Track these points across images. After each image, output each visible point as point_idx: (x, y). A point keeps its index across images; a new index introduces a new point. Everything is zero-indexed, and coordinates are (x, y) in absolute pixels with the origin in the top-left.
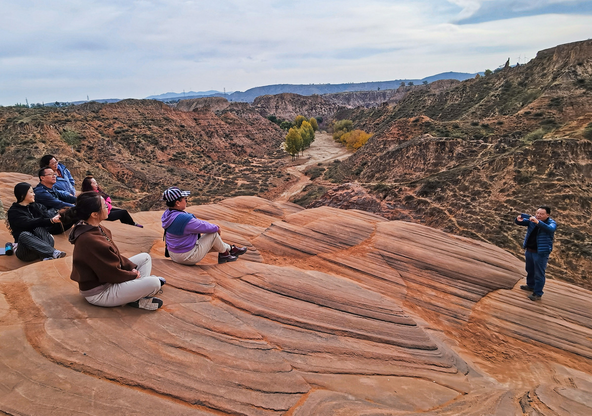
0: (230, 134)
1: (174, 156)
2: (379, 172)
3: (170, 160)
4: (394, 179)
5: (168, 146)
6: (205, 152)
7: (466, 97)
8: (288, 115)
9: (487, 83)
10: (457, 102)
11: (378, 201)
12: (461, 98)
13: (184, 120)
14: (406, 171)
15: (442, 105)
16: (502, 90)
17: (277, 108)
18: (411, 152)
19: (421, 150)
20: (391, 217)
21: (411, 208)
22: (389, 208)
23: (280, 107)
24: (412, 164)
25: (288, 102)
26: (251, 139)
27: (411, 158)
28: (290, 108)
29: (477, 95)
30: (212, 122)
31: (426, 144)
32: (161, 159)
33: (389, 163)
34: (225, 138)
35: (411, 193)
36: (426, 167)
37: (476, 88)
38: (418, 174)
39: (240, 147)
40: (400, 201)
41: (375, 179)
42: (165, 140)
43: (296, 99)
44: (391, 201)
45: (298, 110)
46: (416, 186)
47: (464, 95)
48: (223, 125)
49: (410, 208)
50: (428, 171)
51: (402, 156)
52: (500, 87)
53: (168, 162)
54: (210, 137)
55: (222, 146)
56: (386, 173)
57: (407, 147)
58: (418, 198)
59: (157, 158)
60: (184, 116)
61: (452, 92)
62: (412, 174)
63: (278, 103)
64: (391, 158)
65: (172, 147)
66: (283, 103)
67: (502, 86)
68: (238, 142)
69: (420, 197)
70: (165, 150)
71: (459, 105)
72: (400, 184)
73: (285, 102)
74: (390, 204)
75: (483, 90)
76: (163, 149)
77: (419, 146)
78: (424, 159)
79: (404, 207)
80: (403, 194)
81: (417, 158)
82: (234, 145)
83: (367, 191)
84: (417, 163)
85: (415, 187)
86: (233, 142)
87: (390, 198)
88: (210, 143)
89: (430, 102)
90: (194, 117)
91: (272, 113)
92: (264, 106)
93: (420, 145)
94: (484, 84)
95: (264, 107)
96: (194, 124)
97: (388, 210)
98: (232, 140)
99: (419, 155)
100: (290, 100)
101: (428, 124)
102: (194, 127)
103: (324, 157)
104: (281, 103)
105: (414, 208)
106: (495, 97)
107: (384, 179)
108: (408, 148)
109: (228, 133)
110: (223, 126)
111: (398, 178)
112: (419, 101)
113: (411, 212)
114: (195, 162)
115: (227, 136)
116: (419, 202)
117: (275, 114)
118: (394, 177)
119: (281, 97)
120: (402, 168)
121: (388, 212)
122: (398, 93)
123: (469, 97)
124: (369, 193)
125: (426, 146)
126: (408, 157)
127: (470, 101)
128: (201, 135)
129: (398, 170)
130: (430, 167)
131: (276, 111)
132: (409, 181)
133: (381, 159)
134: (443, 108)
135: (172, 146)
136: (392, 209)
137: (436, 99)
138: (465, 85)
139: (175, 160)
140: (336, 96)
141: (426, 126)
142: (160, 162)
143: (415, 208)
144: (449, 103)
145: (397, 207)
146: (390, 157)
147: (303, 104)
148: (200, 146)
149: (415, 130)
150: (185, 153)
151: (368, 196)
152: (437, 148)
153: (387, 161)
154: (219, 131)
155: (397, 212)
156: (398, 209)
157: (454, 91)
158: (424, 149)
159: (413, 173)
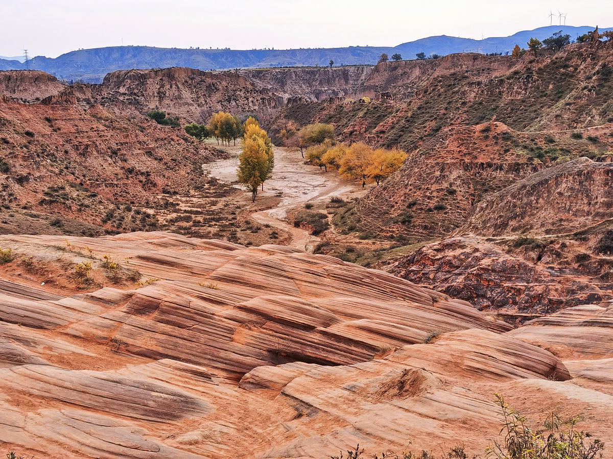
0: (119, 149)
1: (47, 194)
2: (515, 218)
3: (42, 202)
4: (543, 229)
5: (29, 174)
6: (85, 186)
7: (533, 89)
8: (184, 109)
9: (566, 67)
10: (519, 97)
11: (531, 265)
12: (526, 89)
13: (27, 121)
14: (561, 215)
15: (494, 100)
16: (598, 80)
17: (161, 96)
18: (564, 185)
19: (581, 183)
20: (560, 289)
21: (589, 272)
22: (552, 275)
23: (167, 94)
24: (568, 204)
25: (183, 84)
26: (156, 159)
27: (566, 194)
28: (187, 94)
29: (551, 87)
30: (82, 126)
31: (588, 173)
32: (25, 202)
33: (529, 204)
34: (111, 157)
35: (582, 250)
36: (593, 208)
37: (549, 73)
38: (582, 219)
39: (142, 174)
40: (567, 263)
41: (509, 229)
42: (22, 163)
43: (198, 79)
44: (553, 262)
45: (202, 100)
46: (589, 239)
47: (530, 85)
48: (103, 131)
49: (588, 274)
50: (597, 214)
51: (549, 192)
52: (594, 74)
53: (40, 208)
54: (83, 155)
55: (109, 173)
56: (527, 219)
57: (556, 178)
58: (598, 258)
59: (16, 198)
60: (24, 111)
61: (508, 79)
62: (571, 221)
63: (162, 86)
64: (532, 194)
65: (39, 177)
66: (174, 86)
67: (598, 72)
68: (137, 166)
69: (601, 255)
70: (25, 183)
71: (523, 101)
72: (557, 237)
73: (177, 85)
74: (552, 268)
75: (561, 78)
76: (21, 180)
77: (578, 175)
78: (587, 196)
79: (576, 271)
80: (569, 252)
81: (577, 195)
82: (131, 171)
83: (503, 250)
84: (577, 203)
85: (585, 240)
86: (127, 166)
87: (550, 259)
88: (85, 167)
89: (473, 95)
90: (45, 115)
91: (152, 105)
92: (136, 91)
93: (579, 173)
94: (561, 67)
95: (135, 94)
96: (47, 130)
97: (552, 278)
98: (125, 161)
99: (579, 191)
100: (186, 82)
101: (506, 137)
102: (50, 137)
103: (305, 193)
104: (168, 87)
105: (594, 272)
106: (590, 91)
107: (526, 229)
108: (558, 179)
109: (115, 147)
110: (103, 133)
111: (550, 227)
112: (453, 93)
113: (591, 279)
114: (87, 206)
115: (115, 153)
116: (602, 263)
117: (157, 108)
118: (543, 225)
119: (170, 74)
120: (552, 212)
121: (553, 281)
122: (377, 74)
123: (538, 88)
124: (509, 252)
125: (589, 176)
126: (560, 194)
127: (541, 96)
128: (66, 152)
129: (547, 215)
130: (599, 208)
131: (160, 101)
132: (571, 231)
133: (514, 196)
134: (498, 107)
135: (38, 174)
136: (558, 276)
137: (482, 91)
138: (529, 69)
139: (51, 202)
140: (259, 74)
141: (504, 139)
142: (25, 208)
143: (596, 273)
144: (506, 98)
145: (564, 272)
146: (529, 194)
147: (211, 89)
148: (73, 174)
149: (486, 146)
150: (63, 188)
151: (508, 257)
152: (607, 180)
153: (525, 200)
154: (98, 143)
155: (567, 281)
156: (569, 276)
157: (513, 78)
158: (586, 180)
159: (573, 218)
